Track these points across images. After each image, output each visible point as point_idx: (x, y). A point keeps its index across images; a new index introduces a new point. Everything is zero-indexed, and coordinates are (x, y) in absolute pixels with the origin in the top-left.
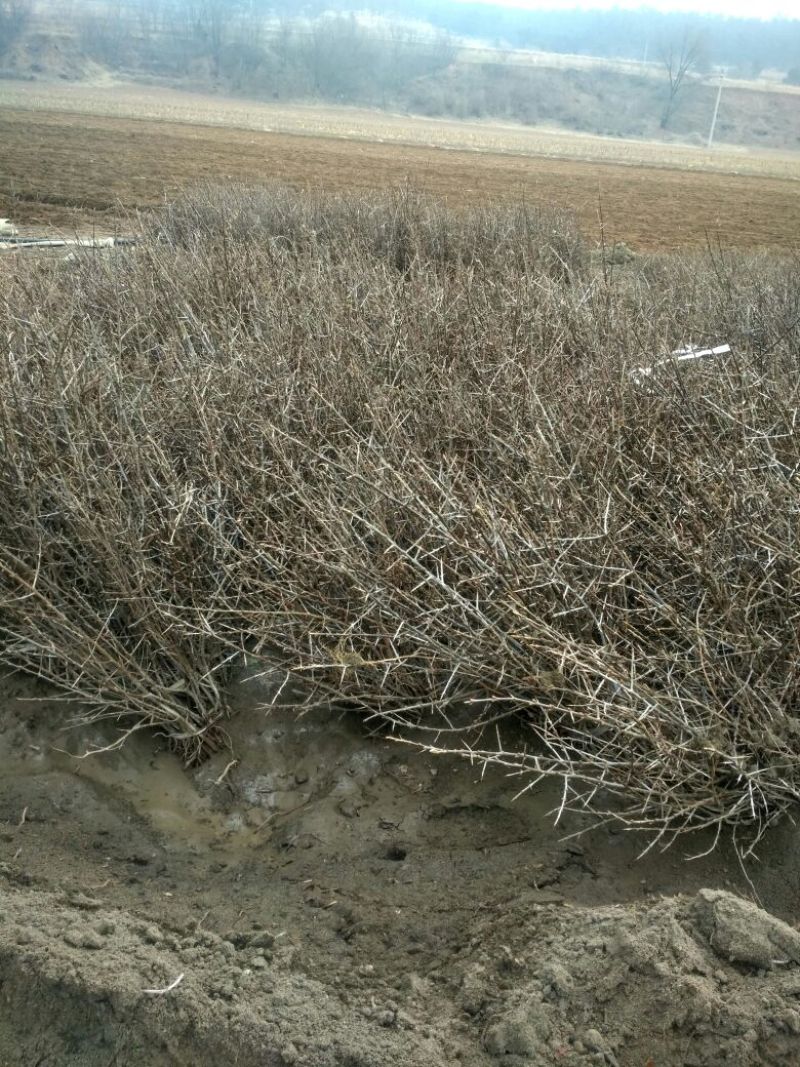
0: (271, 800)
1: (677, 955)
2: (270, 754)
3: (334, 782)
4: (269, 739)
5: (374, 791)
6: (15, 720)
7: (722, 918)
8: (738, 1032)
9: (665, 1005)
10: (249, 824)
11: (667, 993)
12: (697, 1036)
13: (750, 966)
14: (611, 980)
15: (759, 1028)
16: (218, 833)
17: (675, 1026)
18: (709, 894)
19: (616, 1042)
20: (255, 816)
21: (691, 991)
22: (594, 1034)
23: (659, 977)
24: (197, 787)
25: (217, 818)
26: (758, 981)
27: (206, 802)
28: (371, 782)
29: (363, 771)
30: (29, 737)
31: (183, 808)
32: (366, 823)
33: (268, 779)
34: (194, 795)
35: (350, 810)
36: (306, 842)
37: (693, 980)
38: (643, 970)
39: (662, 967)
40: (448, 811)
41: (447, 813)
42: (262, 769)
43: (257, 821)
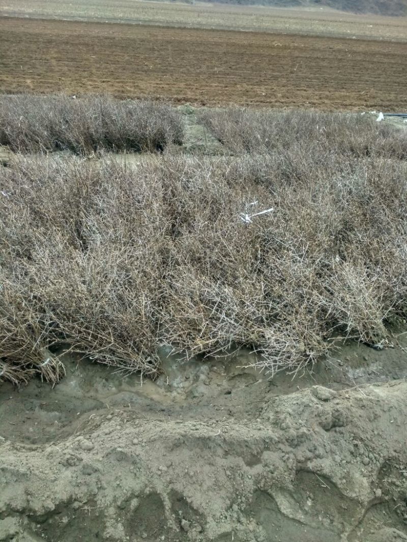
0: (181, 385)
1: (313, 401)
2: (176, 372)
3: (199, 376)
4: (175, 368)
5: (210, 376)
6: (101, 379)
7: (319, 392)
8: (328, 414)
9: (313, 412)
10: (178, 393)
11: (313, 409)
12: (320, 417)
13: (326, 400)
14: (301, 409)
15: (332, 412)
16: (172, 398)
17: (316, 416)
18: (315, 387)
19: (305, 421)
20: (179, 391)
21: (318, 408)
22: (300, 421)
23: (310, 407)
24: (159, 386)
25: (168, 394)
26: (329, 403)
27: (163, 390)
28: (208, 374)
29: (205, 372)
30: (107, 383)
31: (158, 393)
32: (213, 386)
33: (178, 379)
34: (159, 389)
35: (208, 383)
36: (201, 395)
37: (317, 405)
38: (307, 406)
39: (311, 404)
40: (233, 377)
41: (233, 378)
42: (176, 377)
43: (180, 392)
